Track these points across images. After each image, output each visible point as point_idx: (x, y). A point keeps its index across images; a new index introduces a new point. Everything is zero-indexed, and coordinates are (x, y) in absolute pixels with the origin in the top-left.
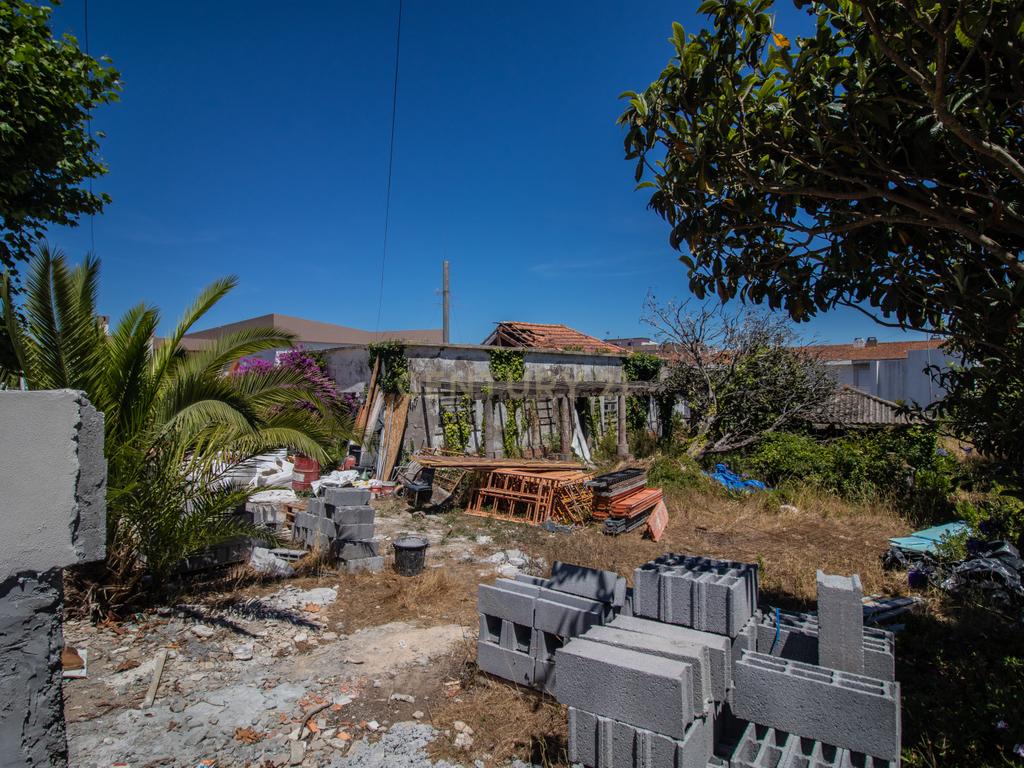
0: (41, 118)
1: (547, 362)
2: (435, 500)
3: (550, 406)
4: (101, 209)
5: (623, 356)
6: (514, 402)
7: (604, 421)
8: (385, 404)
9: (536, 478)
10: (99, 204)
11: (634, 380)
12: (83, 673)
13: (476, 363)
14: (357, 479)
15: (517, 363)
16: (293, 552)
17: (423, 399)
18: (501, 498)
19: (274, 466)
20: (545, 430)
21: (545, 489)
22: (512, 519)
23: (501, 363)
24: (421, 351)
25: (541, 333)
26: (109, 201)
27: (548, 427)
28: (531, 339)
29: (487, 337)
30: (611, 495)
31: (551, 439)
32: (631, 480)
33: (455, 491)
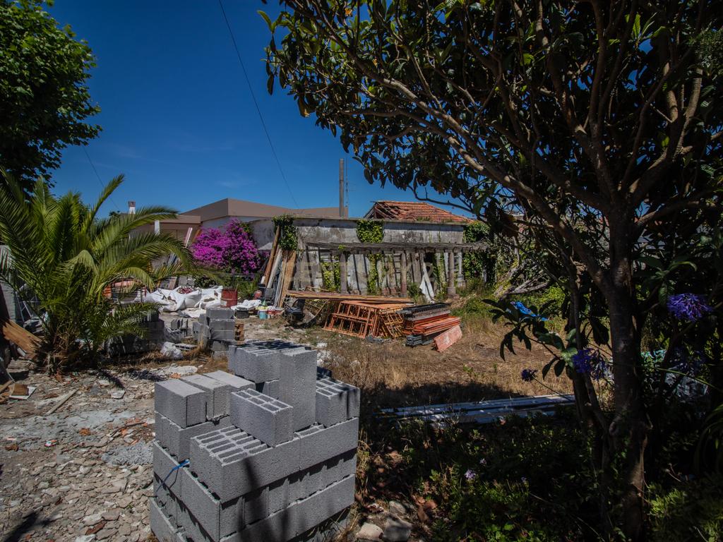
0: (42, 81)
1: (403, 229)
2: (306, 320)
4: (97, 135)
5: (464, 224)
6: (375, 256)
7: (447, 271)
8: (283, 257)
9: (368, 307)
10: (96, 132)
11: (472, 241)
12: (26, 397)
13: (346, 230)
14: (260, 305)
15: (378, 230)
16: (188, 346)
17: (308, 255)
18: (345, 320)
19: (213, 296)
21: (373, 315)
22: (350, 334)
23: (365, 230)
24: (305, 222)
25: (406, 208)
26: (101, 130)
28: (397, 213)
29: (367, 212)
30: (414, 319)
32: (434, 311)
33: (319, 315)
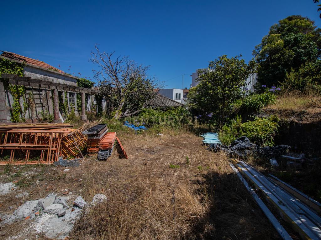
1: (39, 73)
3: (42, 97)
6: (18, 93)
7: (69, 107)
9: (46, 133)
15: (19, 70)
18: (16, 150)
20: (39, 110)
21: (54, 139)
22: (29, 163)
27: (40, 108)
30: (99, 137)
31: (43, 114)
